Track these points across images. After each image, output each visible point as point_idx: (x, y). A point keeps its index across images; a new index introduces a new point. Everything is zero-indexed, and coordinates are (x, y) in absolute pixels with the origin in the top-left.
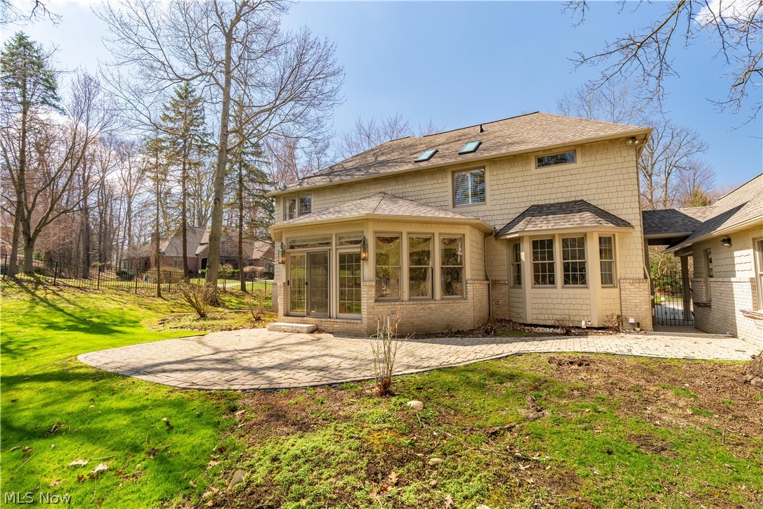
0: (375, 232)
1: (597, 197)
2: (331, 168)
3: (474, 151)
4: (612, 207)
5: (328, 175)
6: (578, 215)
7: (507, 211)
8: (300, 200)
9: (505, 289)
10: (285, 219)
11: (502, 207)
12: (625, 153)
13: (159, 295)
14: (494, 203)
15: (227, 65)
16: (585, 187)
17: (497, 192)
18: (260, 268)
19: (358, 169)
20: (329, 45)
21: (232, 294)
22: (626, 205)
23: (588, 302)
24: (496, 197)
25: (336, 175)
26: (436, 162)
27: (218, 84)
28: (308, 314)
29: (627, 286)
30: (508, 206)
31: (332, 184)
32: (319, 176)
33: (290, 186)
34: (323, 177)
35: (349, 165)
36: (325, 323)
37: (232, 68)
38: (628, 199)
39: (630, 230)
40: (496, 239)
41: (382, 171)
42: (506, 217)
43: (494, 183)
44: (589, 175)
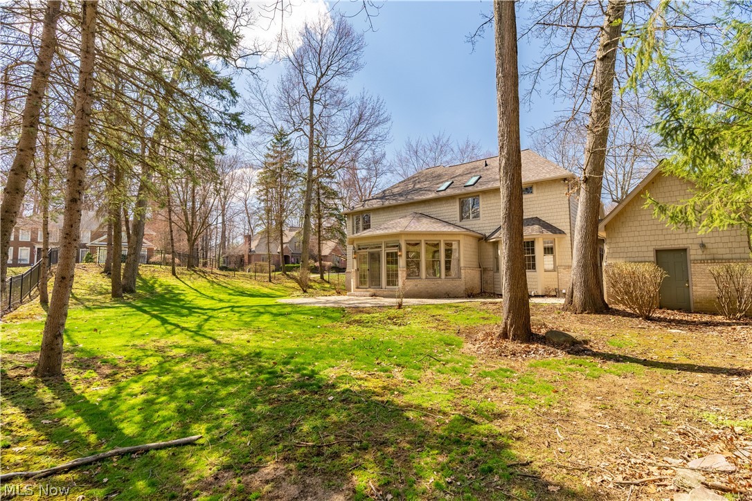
0: (406, 240)
1: (545, 215)
2: (384, 192)
3: (473, 185)
4: (554, 221)
5: (381, 198)
6: (531, 227)
7: (493, 224)
8: (363, 218)
9: (491, 273)
10: (353, 234)
11: (491, 221)
12: (561, 188)
13: (270, 281)
14: (485, 219)
15: (311, 120)
16: (538, 209)
17: (487, 212)
18: (329, 263)
19: (400, 194)
20: (380, 101)
21: (315, 281)
22: (562, 221)
23: (536, 280)
24: (486, 215)
25: (387, 199)
26: (449, 192)
27: (305, 134)
28: (370, 287)
29: (562, 270)
30: (493, 221)
31: (383, 206)
32: (375, 199)
33: (357, 206)
34: (378, 200)
35: (396, 190)
36: (378, 291)
37: (314, 122)
38: (563, 217)
39: (564, 235)
40: (486, 242)
41: (416, 198)
42: (492, 227)
43: (485, 206)
44: (541, 202)
